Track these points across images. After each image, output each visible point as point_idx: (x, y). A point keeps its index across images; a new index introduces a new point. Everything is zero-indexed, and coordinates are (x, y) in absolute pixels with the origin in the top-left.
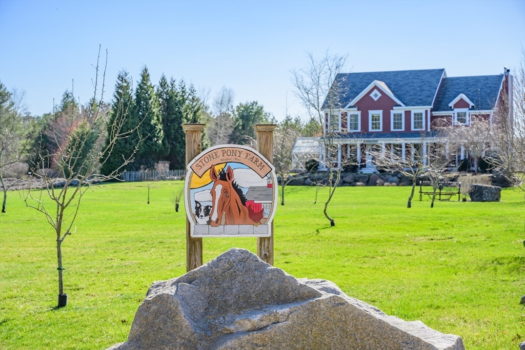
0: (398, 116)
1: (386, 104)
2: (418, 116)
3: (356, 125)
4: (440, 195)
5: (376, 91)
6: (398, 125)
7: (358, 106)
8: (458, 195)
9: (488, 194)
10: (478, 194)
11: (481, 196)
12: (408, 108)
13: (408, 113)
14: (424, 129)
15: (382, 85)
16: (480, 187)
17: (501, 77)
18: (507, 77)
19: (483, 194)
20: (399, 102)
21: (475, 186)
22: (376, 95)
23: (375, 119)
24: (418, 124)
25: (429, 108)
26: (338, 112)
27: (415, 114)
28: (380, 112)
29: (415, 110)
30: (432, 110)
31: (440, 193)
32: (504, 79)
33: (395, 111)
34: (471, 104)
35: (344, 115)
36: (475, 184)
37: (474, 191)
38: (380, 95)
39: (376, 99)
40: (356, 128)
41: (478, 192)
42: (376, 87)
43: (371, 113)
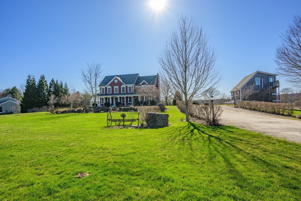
0: (123, 88)
1: (119, 84)
2: (130, 88)
3: (110, 91)
4: (124, 121)
5: (116, 80)
6: (123, 91)
7: (110, 85)
8: (137, 121)
9: (160, 121)
10: (152, 120)
11: (155, 122)
12: (127, 85)
13: (127, 87)
14: (132, 92)
15: (119, 78)
16: (154, 115)
17: (156, 76)
18: (158, 76)
19: (156, 120)
20: (124, 83)
21: (150, 114)
22: (116, 81)
23: (116, 89)
24: (130, 91)
25: (133, 85)
26: (104, 87)
27: (129, 87)
28: (118, 87)
29: (129, 86)
30: (134, 86)
31: (123, 120)
32: (157, 77)
33: (122, 86)
34: (147, 83)
35: (106, 88)
36: (150, 113)
37: (150, 118)
38: (117, 81)
39: (116, 83)
40: (110, 92)
41: (152, 118)
42: (116, 79)
43: (115, 87)
